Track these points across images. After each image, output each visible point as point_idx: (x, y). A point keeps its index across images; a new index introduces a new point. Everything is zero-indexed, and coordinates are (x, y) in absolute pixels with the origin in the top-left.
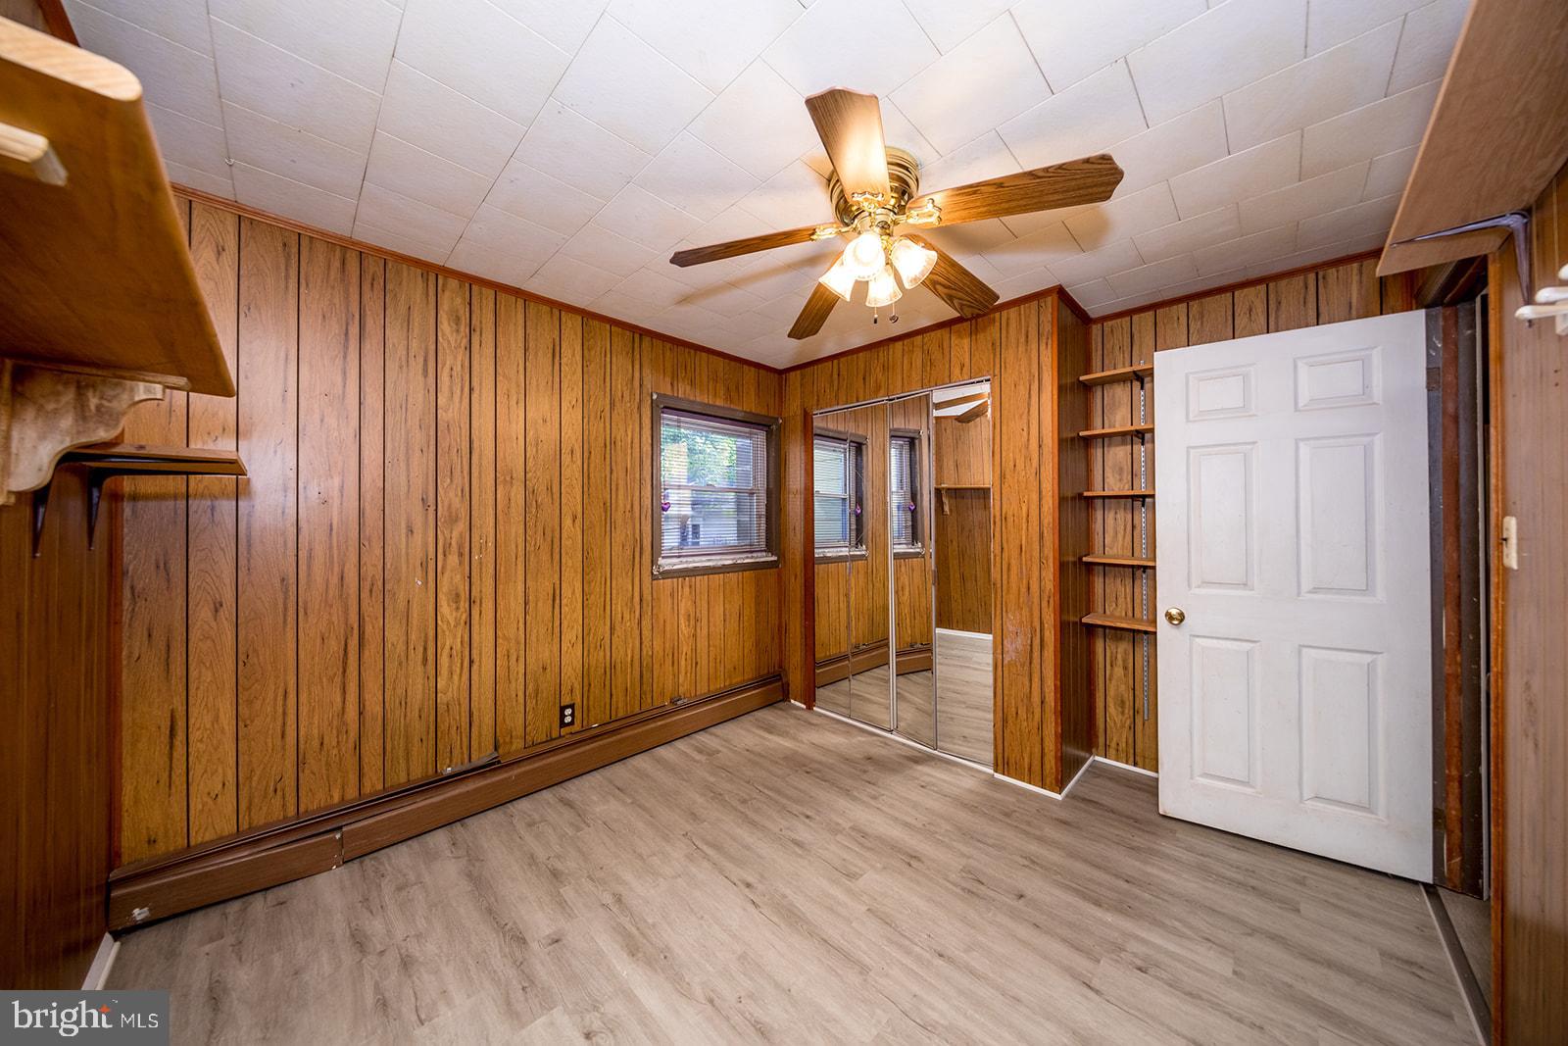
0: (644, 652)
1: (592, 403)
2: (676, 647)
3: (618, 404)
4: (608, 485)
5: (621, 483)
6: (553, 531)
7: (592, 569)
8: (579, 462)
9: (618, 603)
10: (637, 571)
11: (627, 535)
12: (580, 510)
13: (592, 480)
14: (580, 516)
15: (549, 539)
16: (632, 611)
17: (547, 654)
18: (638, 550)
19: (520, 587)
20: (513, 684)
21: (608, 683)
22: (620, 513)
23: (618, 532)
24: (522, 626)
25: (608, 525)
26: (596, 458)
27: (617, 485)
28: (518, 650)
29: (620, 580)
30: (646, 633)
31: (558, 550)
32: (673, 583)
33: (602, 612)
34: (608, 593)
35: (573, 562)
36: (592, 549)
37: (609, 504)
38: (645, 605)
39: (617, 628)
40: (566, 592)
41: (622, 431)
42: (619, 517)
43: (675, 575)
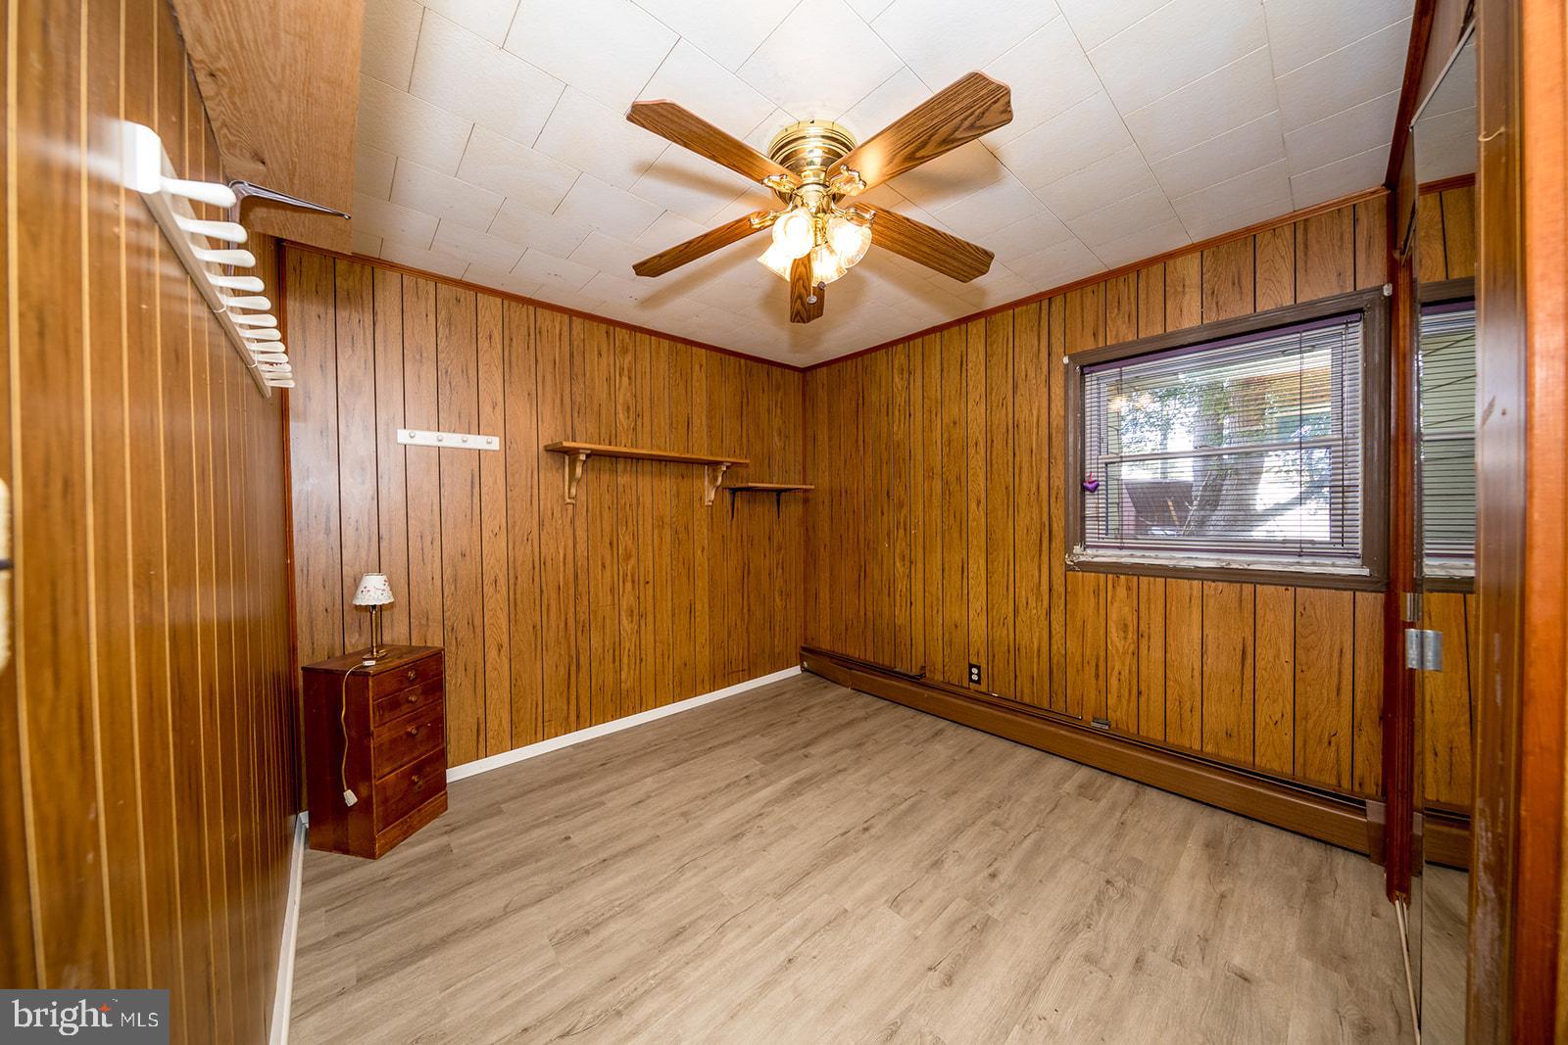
0: (1054, 647)
1: (994, 394)
2: (1102, 658)
3: (1020, 386)
4: (1011, 469)
5: (1025, 466)
6: (961, 514)
7: (996, 550)
8: (983, 454)
9: (1021, 586)
10: (1045, 558)
11: (1032, 519)
12: (983, 496)
13: (995, 466)
14: (983, 501)
15: (958, 521)
16: (1039, 597)
17: (958, 614)
18: (1046, 535)
19: (939, 557)
20: (935, 629)
21: (1012, 662)
22: (1024, 496)
23: (1022, 515)
24: (940, 586)
25: (1011, 508)
26: (998, 445)
27: (1021, 468)
28: (938, 604)
29: (1024, 564)
30: (1057, 627)
31: (965, 530)
32: (1098, 579)
33: (1005, 593)
34: (1012, 575)
35: (978, 541)
36: (994, 531)
37: (1011, 488)
38: (1055, 596)
39: (1021, 611)
40: (973, 567)
41: (1026, 411)
42: (1022, 500)
43: (1102, 569)
